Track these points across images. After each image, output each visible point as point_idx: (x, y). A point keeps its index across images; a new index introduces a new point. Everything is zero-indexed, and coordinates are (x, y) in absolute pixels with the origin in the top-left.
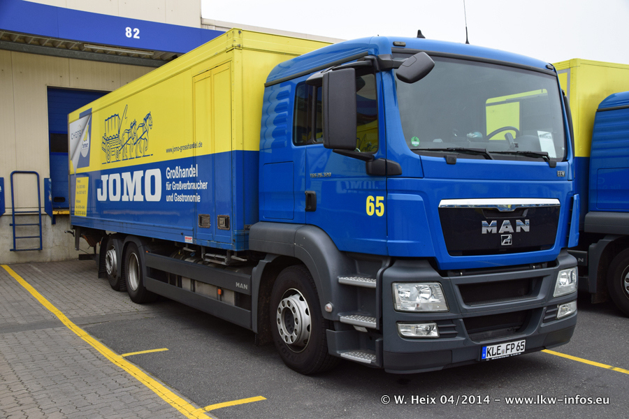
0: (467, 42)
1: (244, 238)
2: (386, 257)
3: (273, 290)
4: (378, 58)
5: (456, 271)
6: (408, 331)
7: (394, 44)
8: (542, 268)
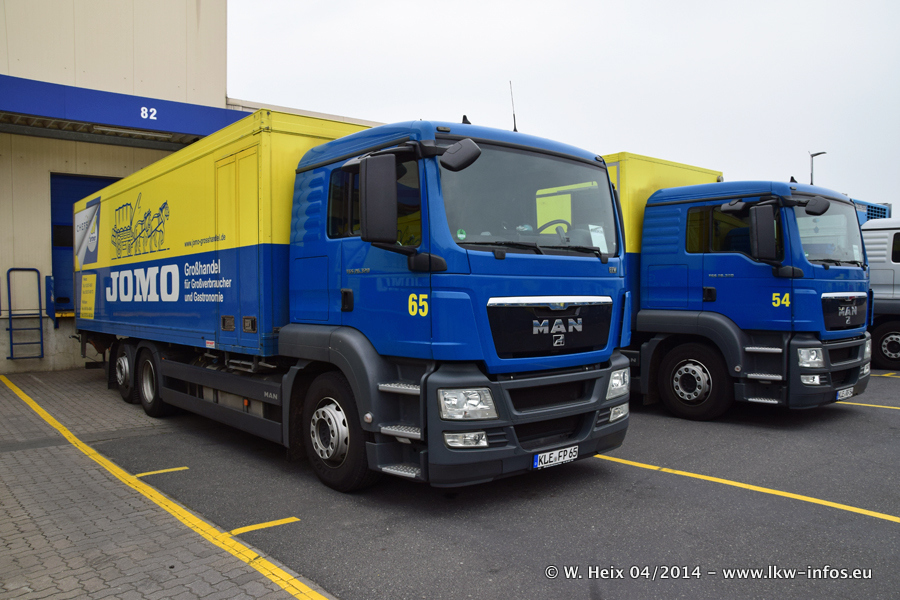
0: (515, 130)
1: (272, 342)
2: (430, 361)
3: (306, 400)
4: (421, 144)
5: (507, 375)
6: (455, 441)
7: (437, 129)
8: (595, 369)
